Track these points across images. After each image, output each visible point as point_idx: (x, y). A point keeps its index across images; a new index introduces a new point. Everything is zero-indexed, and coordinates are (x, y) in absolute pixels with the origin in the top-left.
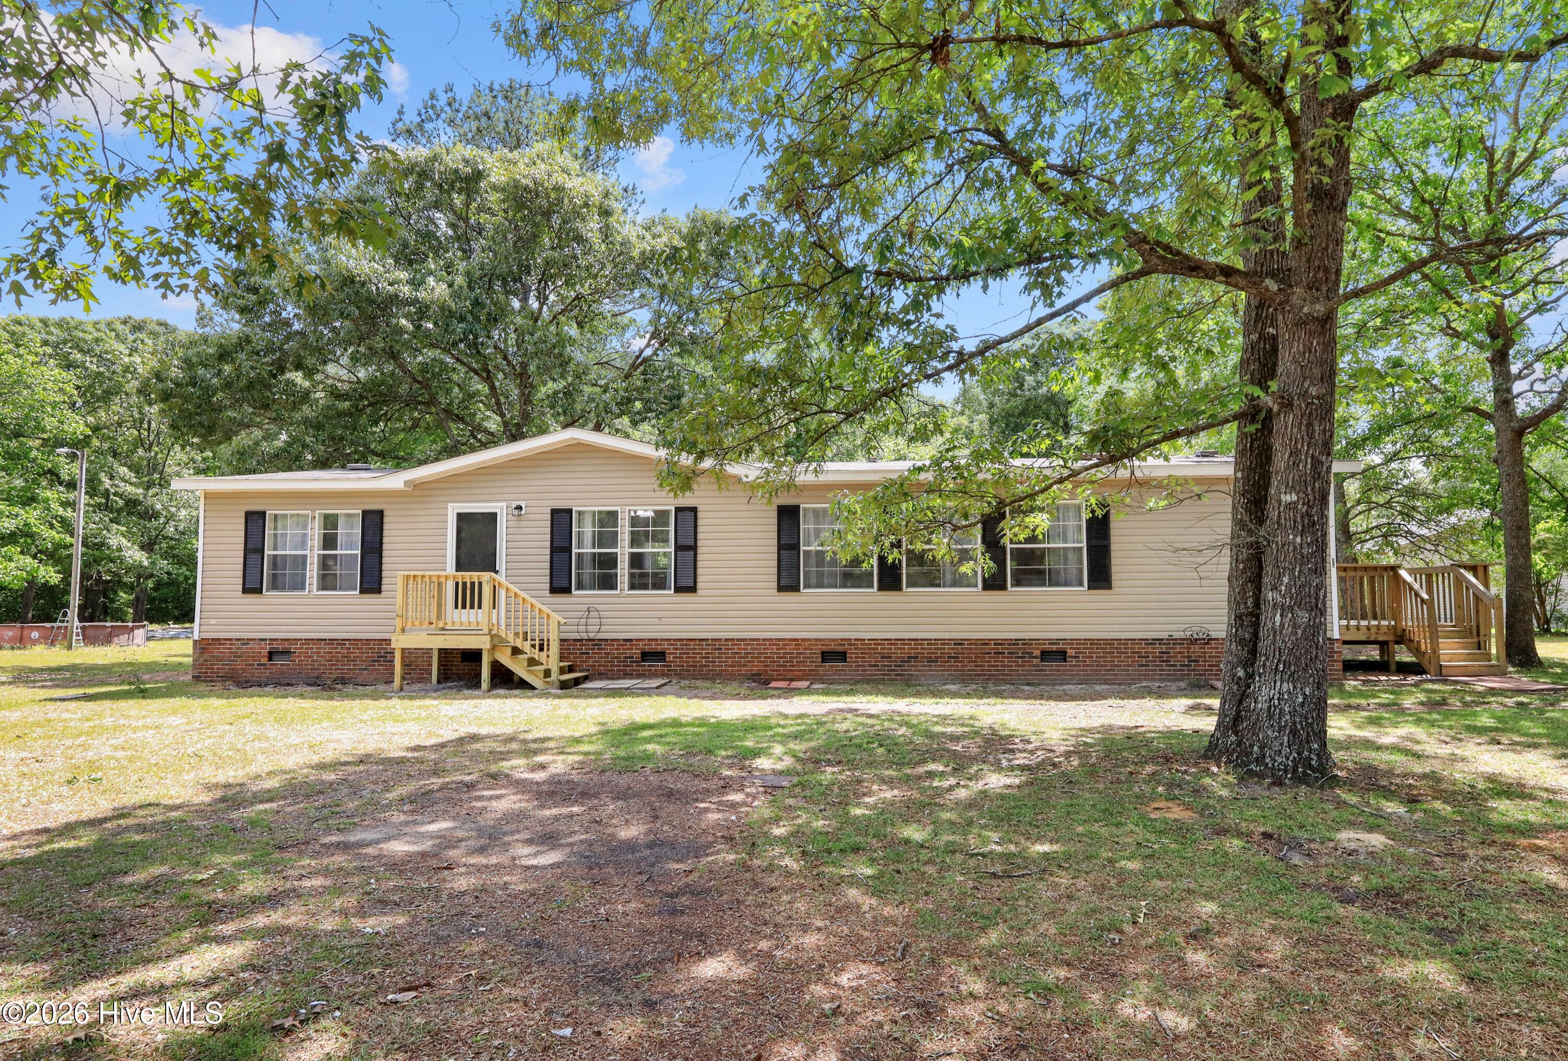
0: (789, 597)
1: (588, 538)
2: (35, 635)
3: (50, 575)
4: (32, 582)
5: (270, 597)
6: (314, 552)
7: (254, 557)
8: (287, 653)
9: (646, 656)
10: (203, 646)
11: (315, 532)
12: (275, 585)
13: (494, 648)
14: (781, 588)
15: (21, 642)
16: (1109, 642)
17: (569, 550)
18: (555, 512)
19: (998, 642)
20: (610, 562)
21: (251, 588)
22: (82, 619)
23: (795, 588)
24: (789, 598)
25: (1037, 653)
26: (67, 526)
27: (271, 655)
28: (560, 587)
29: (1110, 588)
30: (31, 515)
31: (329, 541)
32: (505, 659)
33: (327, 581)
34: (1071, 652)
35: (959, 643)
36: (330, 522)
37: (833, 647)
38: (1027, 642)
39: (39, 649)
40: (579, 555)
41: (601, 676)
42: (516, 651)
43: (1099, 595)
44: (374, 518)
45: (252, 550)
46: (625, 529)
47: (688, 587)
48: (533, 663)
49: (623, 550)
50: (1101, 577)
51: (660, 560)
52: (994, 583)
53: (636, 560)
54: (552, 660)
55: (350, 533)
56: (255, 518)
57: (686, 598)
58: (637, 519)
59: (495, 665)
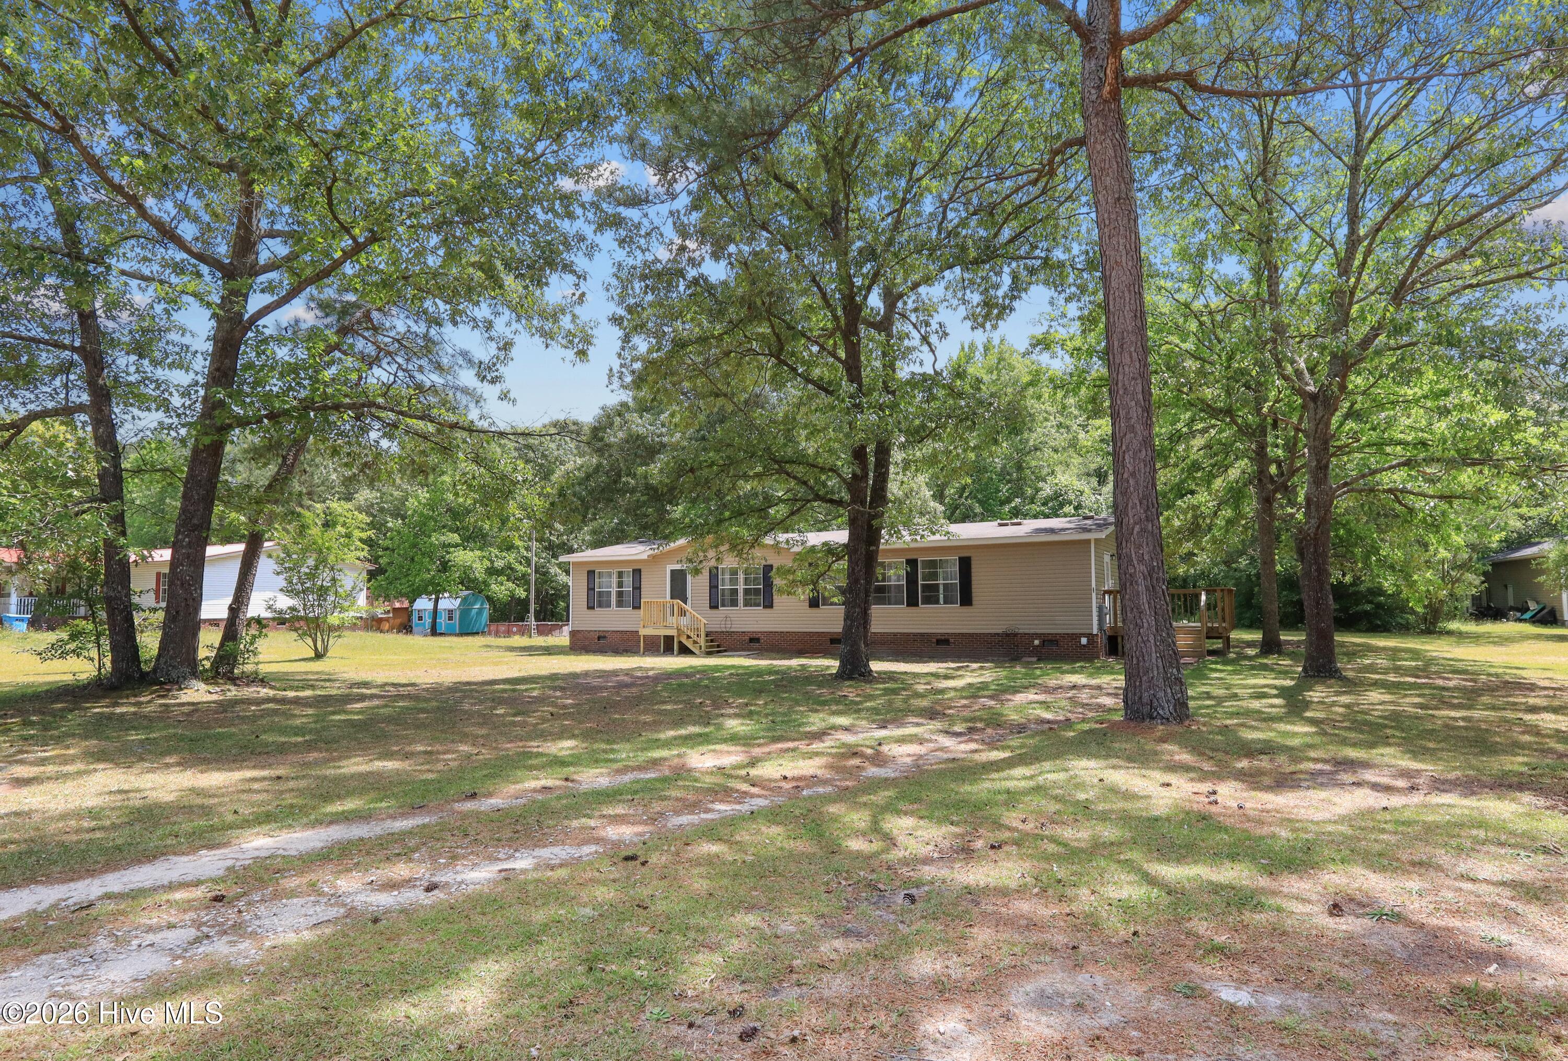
0: (815, 610)
1: (727, 582)
2: (516, 629)
3: (521, 593)
4: (512, 596)
5: (598, 611)
6: (614, 590)
7: (591, 592)
8: (605, 637)
9: (752, 640)
10: (573, 634)
11: (615, 580)
12: (600, 606)
13: (678, 635)
14: (811, 606)
15: (508, 634)
16: (971, 635)
17: (717, 587)
18: (711, 570)
19: (915, 635)
20: (734, 592)
21: (591, 607)
22: (537, 619)
23: (817, 606)
25: (935, 640)
26: (528, 561)
27: (598, 637)
28: (714, 606)
29: (971, 605)
30: (511, 557)
31: (620, 585)
32: (684, 640)
33: (620, 604)
34: (951, 640)
35: (895, 634)
36: (620, 575)
37: (836, 636)
38: (929, 635)
39: (517, 637)
40: (723, 591)
41: (733, 649)
42: (689, 637)
43: (966, 609)
44: (637, 573)
45: (591, 589)
46: (741, 577)
47: (769, 605)
48: (695, 642)
49: (741, 587)
50: (966, 599)
51: (757, 591)
52: (912, 602)
53: (747, 591)
54: (702, 641)
55: (628, 580)
56: (591, 573)
57: (768, 611)
58: (746, 572)
59: (680, 643)
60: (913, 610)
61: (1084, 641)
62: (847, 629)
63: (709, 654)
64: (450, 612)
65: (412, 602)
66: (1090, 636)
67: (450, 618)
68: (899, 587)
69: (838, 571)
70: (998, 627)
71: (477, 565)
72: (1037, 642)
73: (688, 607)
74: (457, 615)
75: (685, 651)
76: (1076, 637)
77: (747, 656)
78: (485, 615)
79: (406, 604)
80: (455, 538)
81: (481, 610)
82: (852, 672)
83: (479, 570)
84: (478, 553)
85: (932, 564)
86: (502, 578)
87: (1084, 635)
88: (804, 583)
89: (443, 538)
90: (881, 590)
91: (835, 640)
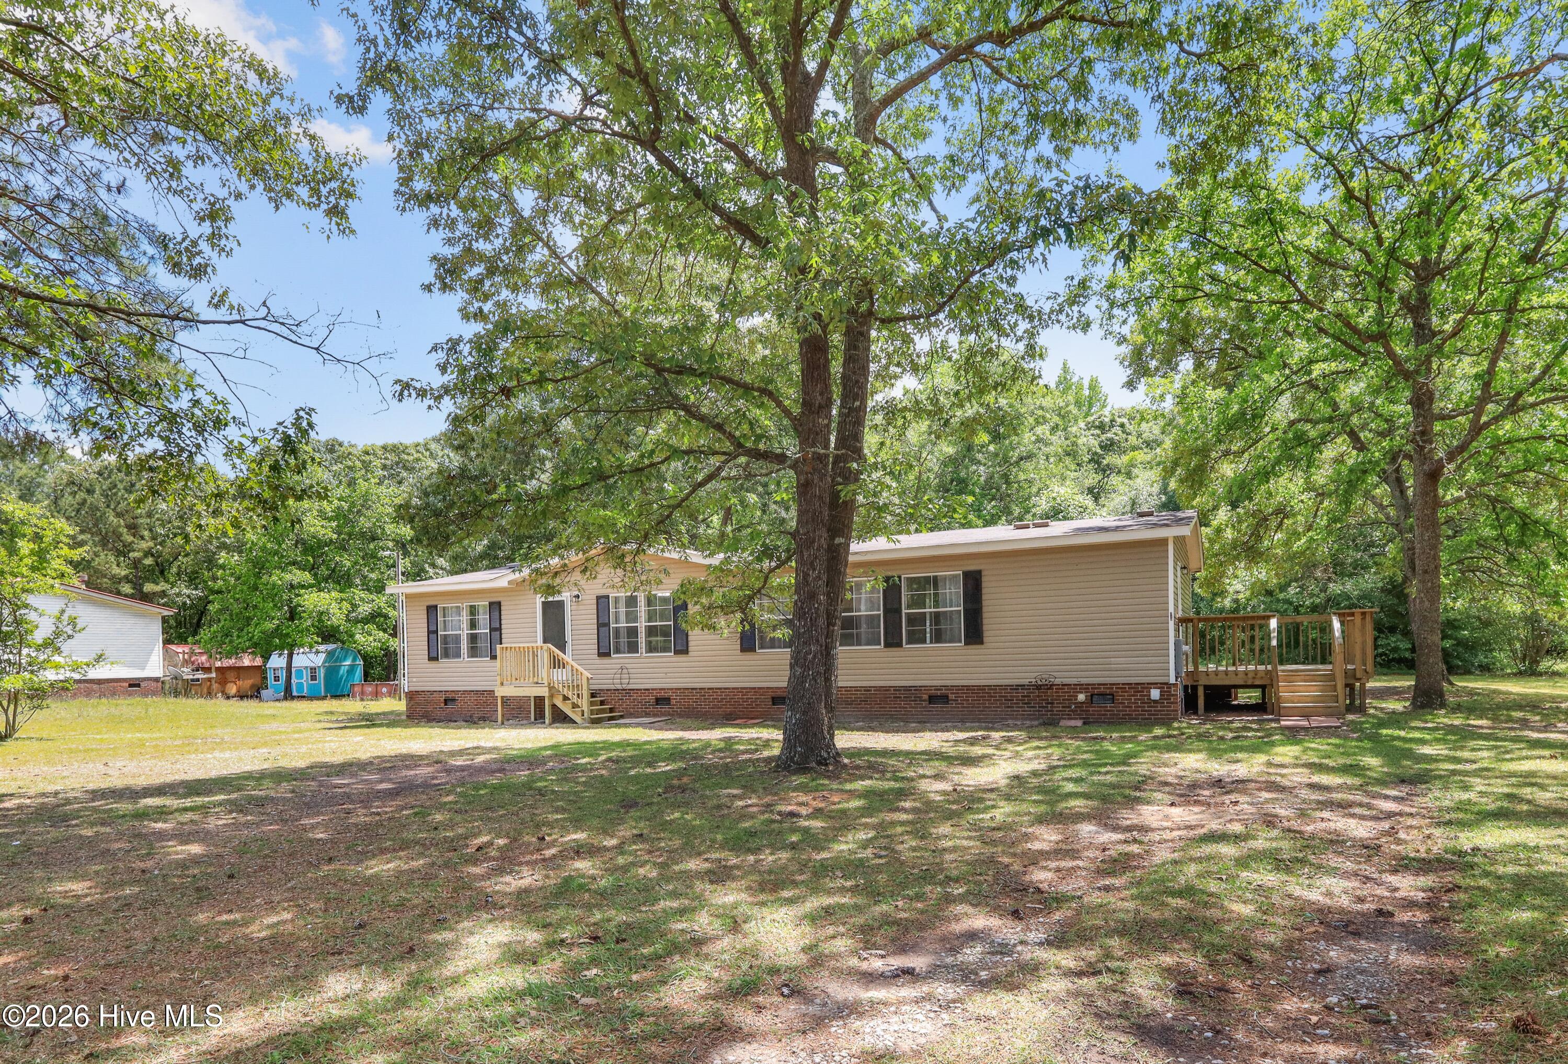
1: (623, 617)
2: (384, 690)
4: (385, 649)
5: (444, 663)
6: (465, 632)
7: (433, 636)
8: (453, 700)
9: (658, 701)
10: (410, 696)
11: (465, 618)
12: (446, 655)
13: (552, 696)
14: (743, 650)
16: (981, 688)
17: (608, 625)
18: (598, 598)
19: (896, 689)
20: (633, 632)
21: (433, 658)
23: (753, 649)
24: (749, 656)
25: (926, 697)
27: (446, 702)
28: (603, 653)
29: (982, 643)
31: (473, 624)
32: (559, 702)
33: (473, 652)
34: (952, 697)
35: (867, 689)
36: (473, 610)
37: (779, 694)
38: (918, 689)
40: (617, 630)
41: (631, 715)
42: (566, 698)
43: (974, 650)
44: (495, 607)
45: (432, 632)
46: (642, 609)
47: (683, 650)
48: (575, 706)
49: (642, 624)
50: (974, 635)
51: (665, 632)
52: (893, 642)
53: (651, 631)
54: (584, 704)
55: (483, 618)
56: (432, 610)
57: (682, 658)
58: (650, 601)
59: (554, 706)
60: (894, 652)
61: (1155, 694)
62: (797, 681)
63: (595, 722)
64: (313, 670)
65: (266, 657)
66: (1165, 687)
67: (313, 678)
68: (872, 620)
69: (781, 588)
70: (1024, 675)
71: (334, 608)
72: (1081, 697)
73: (567, 658)
74: (321, 674)
75: (560, 718)
76: (1142, 688)
77: (650, 726)
78: (359, 673)
79: (258, 662)
80: (307, 577)
81: (352, 668)
82: (805, 758)
83: (337, 616)
84: (334, 594)
85: (923, 583)
86: (370, 627)
87: (1155, 685)
88: (726, 609)
89: (288, 577)
90: (850, 623)
91: (777, 699)
